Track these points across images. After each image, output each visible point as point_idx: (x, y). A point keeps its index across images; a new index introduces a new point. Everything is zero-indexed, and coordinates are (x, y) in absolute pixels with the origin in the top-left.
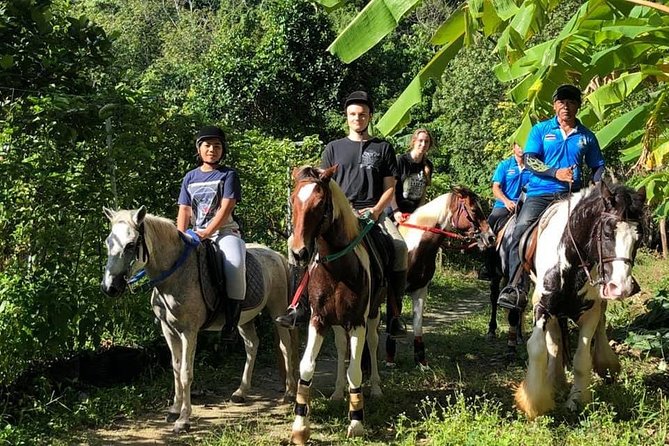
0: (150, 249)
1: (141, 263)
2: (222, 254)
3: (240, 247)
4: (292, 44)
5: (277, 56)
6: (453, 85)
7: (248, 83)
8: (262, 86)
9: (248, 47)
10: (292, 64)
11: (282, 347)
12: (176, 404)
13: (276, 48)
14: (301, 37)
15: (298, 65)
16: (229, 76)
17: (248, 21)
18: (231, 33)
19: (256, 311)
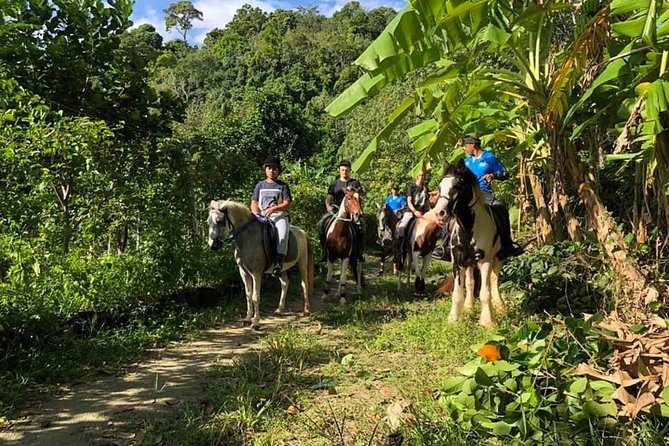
0: (233, 221)
1: (228, 230)
2: (276, 229)
3: (287, 226)
4: (264, 119)
5: (255, 126)
6: (352, 148)
7: (237, 143)
8: (246, 144)
9: (236, 121)
10: (265, 131)
11: (303, 284)
12: (248, 316)
13: (254, 122)
14: (269, 116)
15: (268, 133)
16: (225, 138)
17: (225, 107)
18: (215, 114)
19: (292, 264)
